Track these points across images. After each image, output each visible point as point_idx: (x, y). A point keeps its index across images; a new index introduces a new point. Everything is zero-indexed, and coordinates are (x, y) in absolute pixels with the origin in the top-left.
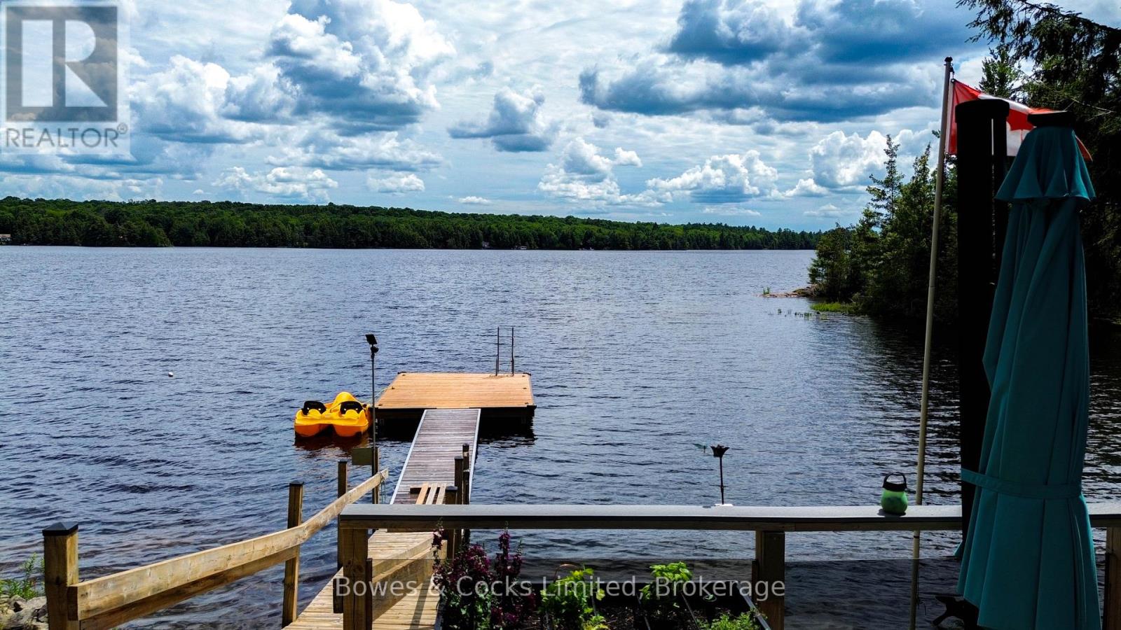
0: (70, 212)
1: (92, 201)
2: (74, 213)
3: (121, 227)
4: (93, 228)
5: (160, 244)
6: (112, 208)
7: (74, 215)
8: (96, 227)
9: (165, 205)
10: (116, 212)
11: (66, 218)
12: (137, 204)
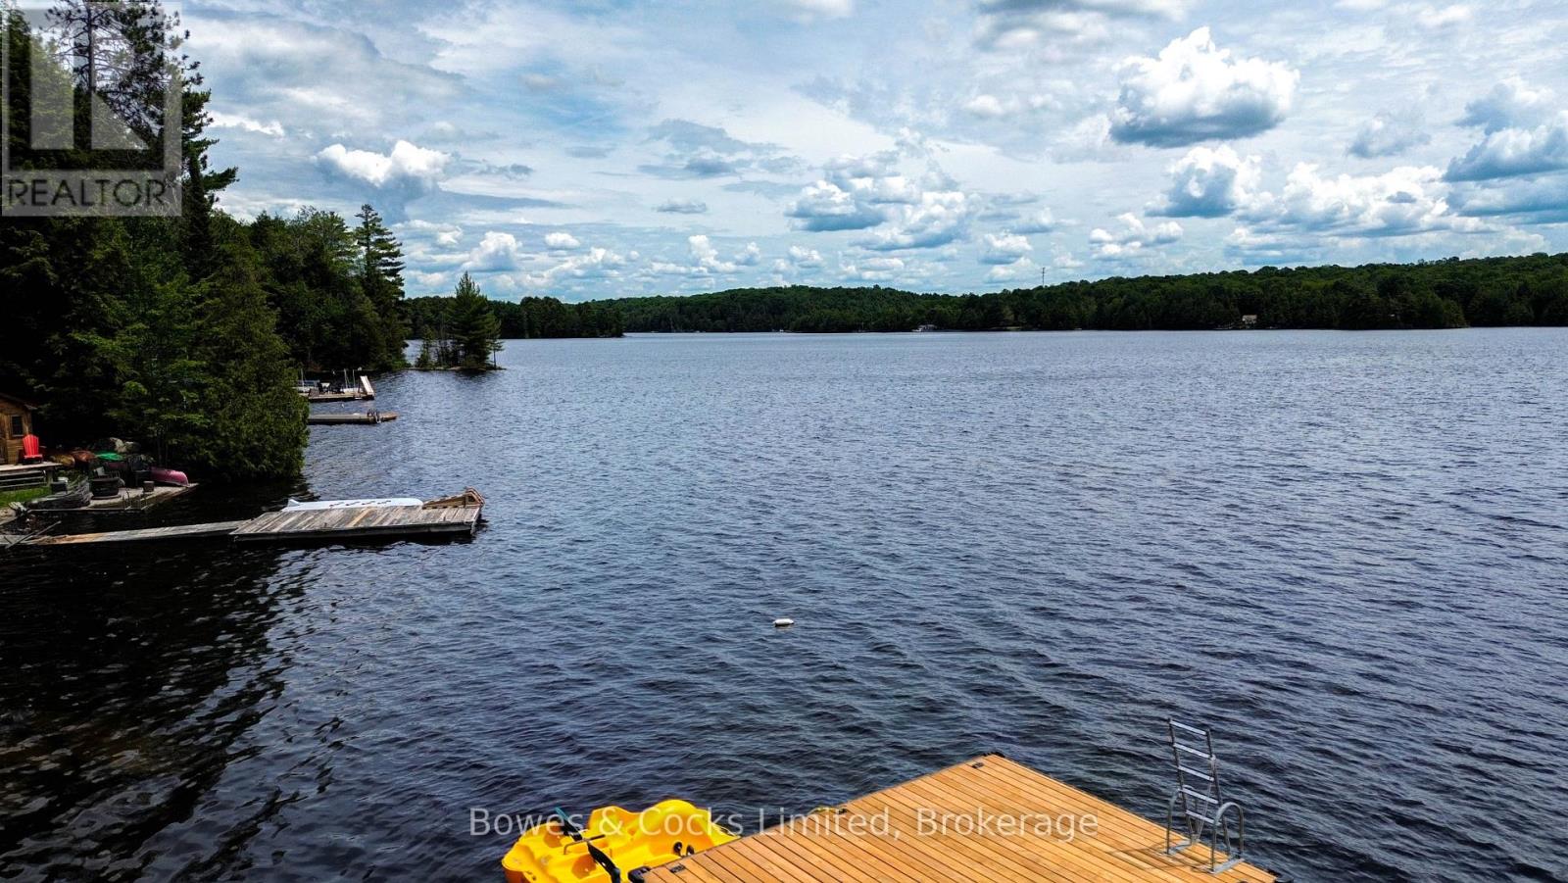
0: (1331, 283)
1: (1368, 266)
2: (1337, 283)
3: (1393, 301)
4: (1355, 305)
5: (1448, 324)
6: (1390, 273)
7: (1337, 287)
8: (1359, 303)
9: (1474, 264)
10: (1394, 279)
11: (1326, 290)
12: (1430, 266)
